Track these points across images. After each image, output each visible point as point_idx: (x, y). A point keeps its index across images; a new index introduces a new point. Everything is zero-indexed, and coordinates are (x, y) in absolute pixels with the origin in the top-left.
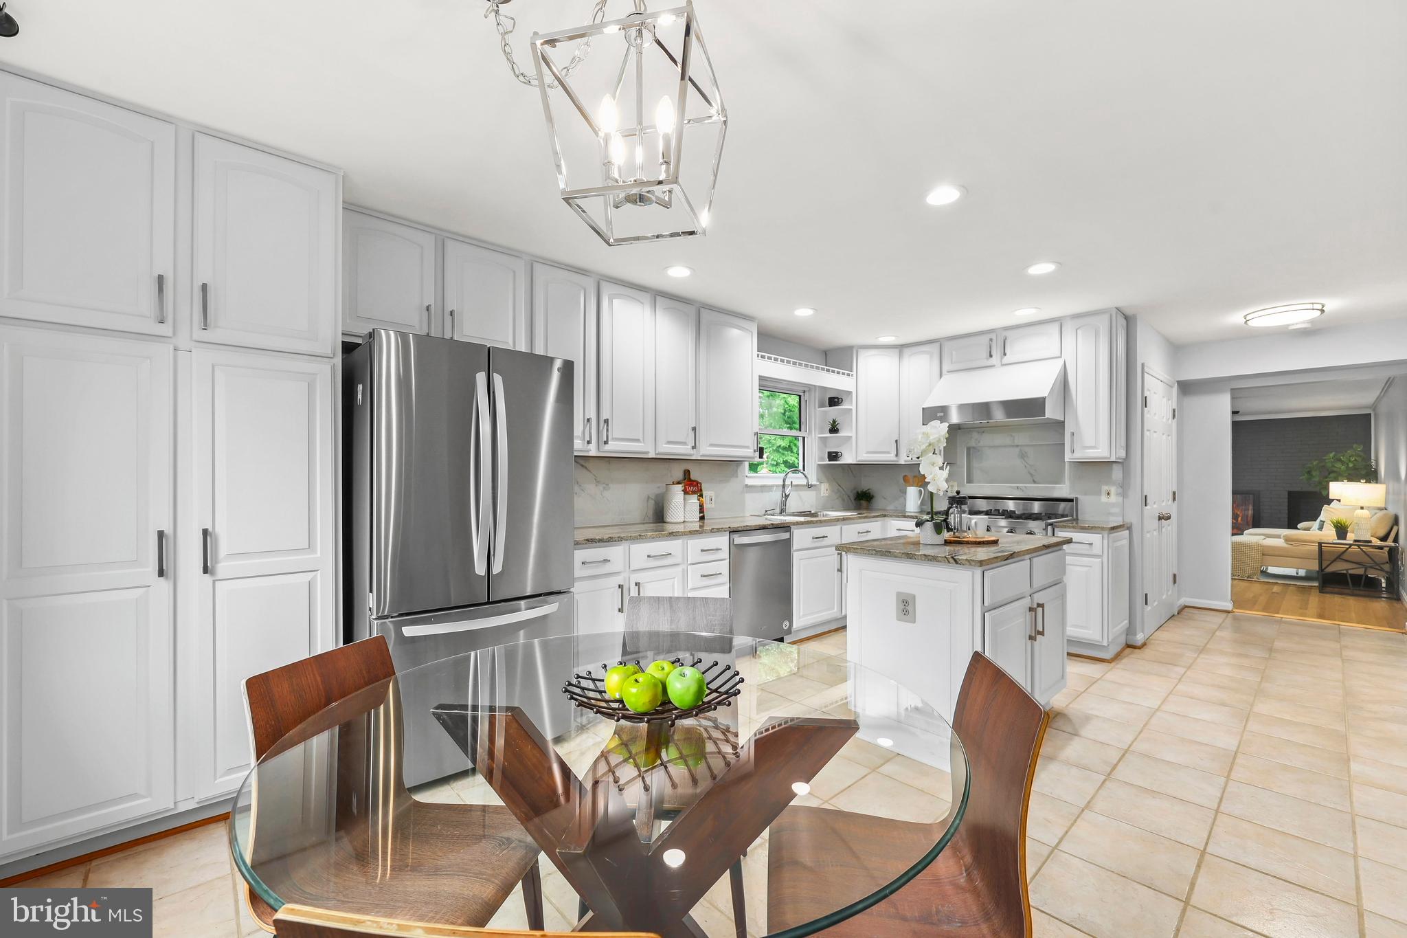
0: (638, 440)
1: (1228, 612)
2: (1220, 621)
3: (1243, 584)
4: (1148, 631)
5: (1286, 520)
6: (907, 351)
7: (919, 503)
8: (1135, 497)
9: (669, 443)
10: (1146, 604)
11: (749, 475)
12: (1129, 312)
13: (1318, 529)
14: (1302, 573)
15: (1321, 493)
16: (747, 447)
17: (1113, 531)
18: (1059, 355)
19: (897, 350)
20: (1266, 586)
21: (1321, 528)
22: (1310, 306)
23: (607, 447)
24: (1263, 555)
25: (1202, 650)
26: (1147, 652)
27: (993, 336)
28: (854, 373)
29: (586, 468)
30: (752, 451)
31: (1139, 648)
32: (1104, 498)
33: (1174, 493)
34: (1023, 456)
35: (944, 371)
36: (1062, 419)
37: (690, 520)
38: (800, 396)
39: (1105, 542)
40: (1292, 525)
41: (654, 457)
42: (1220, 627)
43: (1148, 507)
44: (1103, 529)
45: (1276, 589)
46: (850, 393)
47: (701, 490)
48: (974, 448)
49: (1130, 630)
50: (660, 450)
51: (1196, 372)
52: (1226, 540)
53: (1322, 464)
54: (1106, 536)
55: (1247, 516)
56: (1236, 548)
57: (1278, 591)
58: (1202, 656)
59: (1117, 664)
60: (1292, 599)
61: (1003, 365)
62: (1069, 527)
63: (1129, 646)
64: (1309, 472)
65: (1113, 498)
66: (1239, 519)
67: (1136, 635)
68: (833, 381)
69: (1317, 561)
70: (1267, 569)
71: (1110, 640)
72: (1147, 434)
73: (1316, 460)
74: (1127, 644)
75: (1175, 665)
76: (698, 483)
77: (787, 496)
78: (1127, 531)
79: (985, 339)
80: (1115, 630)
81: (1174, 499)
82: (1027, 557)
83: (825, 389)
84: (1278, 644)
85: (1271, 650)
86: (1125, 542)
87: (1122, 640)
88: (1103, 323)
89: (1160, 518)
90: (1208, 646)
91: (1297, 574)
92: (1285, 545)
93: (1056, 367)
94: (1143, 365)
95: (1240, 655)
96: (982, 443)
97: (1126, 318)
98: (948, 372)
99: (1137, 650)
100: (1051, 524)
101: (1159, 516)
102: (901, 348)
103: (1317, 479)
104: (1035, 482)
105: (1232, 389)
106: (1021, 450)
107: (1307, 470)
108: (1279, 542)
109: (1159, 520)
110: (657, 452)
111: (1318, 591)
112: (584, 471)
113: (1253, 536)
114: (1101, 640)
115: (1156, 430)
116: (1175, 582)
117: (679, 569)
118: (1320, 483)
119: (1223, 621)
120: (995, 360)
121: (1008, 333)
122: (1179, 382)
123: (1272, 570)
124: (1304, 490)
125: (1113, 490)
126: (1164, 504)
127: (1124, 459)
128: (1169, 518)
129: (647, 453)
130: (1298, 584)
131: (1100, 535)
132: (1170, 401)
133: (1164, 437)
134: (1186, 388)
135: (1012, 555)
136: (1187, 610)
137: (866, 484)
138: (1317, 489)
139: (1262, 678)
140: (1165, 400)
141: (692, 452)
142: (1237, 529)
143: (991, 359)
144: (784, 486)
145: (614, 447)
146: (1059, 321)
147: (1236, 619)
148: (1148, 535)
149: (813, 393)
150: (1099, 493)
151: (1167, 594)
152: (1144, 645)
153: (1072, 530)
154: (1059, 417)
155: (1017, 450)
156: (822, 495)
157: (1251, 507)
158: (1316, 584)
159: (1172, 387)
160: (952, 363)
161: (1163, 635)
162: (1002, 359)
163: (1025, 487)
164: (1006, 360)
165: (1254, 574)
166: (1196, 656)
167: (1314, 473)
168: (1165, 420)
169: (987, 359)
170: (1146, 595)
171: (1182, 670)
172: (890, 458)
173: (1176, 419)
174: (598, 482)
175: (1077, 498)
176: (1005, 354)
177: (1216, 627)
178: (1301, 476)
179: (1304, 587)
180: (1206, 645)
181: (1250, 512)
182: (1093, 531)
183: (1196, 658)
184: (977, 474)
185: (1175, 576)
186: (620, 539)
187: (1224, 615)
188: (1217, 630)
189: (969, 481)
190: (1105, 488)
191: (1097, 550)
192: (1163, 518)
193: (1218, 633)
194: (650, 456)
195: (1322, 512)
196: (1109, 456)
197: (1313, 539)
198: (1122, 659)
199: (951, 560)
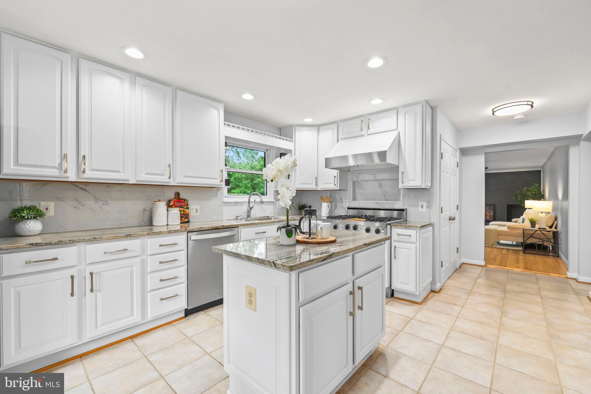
0: (118, 172)
1: (482, 266)
2: (479, 272)
3: (489, 249)
4: (443, 282)
5: (506, 217)
6: (322, 128)
7: (328, 211)
8: (436, 208)
9: (147, 174)
10: (442, 267)
11: (227, 196)
12: (433, 105)
13: (522, 222)
14: (514, 243)
15: (521, 205)
16: (216, 179)
17: (422, 228)
18: (396, 128)
19: (317, 128)
20: (499, 250)
21: (523, 222)
22: (526, 103)
23: (85, 176)
24: (498, 235)
25: (470, 293)
26: (442, 294)
27: (363, 119)
28: (294, 140)
29: (86, 190)
30: (219, 181)
31: (438, 292)
32: (420, 209)
33: (457, 206)
34: (380, 186)
35: (340, 139)
36: (398, 165)
37: (173, 224)
38: (265, 152)
39: (418, 235)
40: (509, 220)
41: (135, 183)
42: (479, 277)
43: (443, 213)
44: (416, 227)
45: (504, 252)
46: (291, 151)
47: (188, 205)
48: (357, 181)
49: (433, 283)
50: (139, 178)
51: (469, 143)
52: (482, 227)
53: (521, 192)
54: (418, 231)
55: (491, 215)
56: (487, 232)
57: (505, 253)
58: (470, 297)
59: (424, 305)
60: (511, 257)
61: (368, 135)
62: (399, 226)
63: (432, 291)
64: (516, 196)
65: (425, 209)
66: (488, 216)
67: (436, 285)
68: (283, 144)
69: (522, 238)
70: (499, 241)
71: (420, 292)
72: (443, 174)
73: (519, 190)
74: (431, 290)
75: (455, 305)
76: (185, 200)
77: (251, 209)
78: (432, 227)
79: (359, 121)
80: (423, 285)
81: (457, 209)
82: (351, 254)
83: (279, 149)
84: (509, 287)
85: (505, 291)
86: (431, 234)
87: (429, 288)
88: (418, 109)
89: (450, 220)
90: (473, 290)
91: (513, 243)
92: (508, 230)
93: (395, 134)
94: (440, 135)
95: (489, 296)
96: (360, 179)
97: (432, 108)
98: (342, 139)
99: (436, 294)
100: (390, 224)
101: (449, 218)
102: (318, 127)
103: (519, 199)
104: (386, 200)
105: (485, 153)
106: (379, 182)
107: (515, 195)
108: (505, 229)
109: (449, 220)
110: (137, 180)
111: (523, 252)
112: (85, 192)
113: (494, 226)
114: (415, 292)
115: (448, 172)
116: (458, 252)
117: (139, 259)
118: (520, 201)
119: (481, 272)
120: (364, 132)
121: (370, 117)
122: (460, 148)
123: (501, 242)
124: (514, 204)
125: (425, 204)
126: (452, 211)
127: (431, 187)
128: (454, 219)
129: (129, 180)
130: (514, 248)
131: (415, 231)
132: (456, 158)
133: (453, 176)
134: (464, 152)
135: (330, 256)
136: (464, 265)
137: (307, 201)
138: (519, 204)
139: (502, 313)
140: (453, 157)
141: (169, 180)
142: (487, 222)
143: (362, 131)
144: (249, 202)
145: (90, 175)
146: (396, 109)
147: (486, 270)
148: (444, 229)
149: (272, 150)
150: (418, 206)
151: (454, 258)
152: (441, 289)
153: (400, 227)
154: (395, 163)
155: (378, 182)
156: (277, 207)
157: (492, 212)
158: (521, 249)
159: (457, 151)
160: (343, 134)
161: (451, 282)
162: (368, 131)
163: (381, 202)
164: (370, 131)
165: (494, 244)
166: (466, 297)
167: (518, 196)
168: (453, 168)
169: (361, 131)
170: (442, 262)
171: (458, 309)
172: (312, 187)
173: (458, 167)
174: (97, 200)
175: (406, 209)
176: (369, 128)
177: (477, 276)
178: (513, 198)
179: (516, 250)
180: (472, 288)
181: (492, 214)
182: (411, 228)
183: (467, 299)
184: (358, 196)
185: (458, 248)
186: (79, 241)
187: (481, 268)
188: (478, 278)
189: (354, 199)
190: (420, 203)
191: (413, 239)
192: (451, 219)
193: (478, 280)
194: (131, 182)
195: (524, 214)
196: (421, 185)
197: (520, 227)
198: (427, 301)
199: (273, 265)
